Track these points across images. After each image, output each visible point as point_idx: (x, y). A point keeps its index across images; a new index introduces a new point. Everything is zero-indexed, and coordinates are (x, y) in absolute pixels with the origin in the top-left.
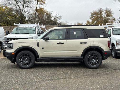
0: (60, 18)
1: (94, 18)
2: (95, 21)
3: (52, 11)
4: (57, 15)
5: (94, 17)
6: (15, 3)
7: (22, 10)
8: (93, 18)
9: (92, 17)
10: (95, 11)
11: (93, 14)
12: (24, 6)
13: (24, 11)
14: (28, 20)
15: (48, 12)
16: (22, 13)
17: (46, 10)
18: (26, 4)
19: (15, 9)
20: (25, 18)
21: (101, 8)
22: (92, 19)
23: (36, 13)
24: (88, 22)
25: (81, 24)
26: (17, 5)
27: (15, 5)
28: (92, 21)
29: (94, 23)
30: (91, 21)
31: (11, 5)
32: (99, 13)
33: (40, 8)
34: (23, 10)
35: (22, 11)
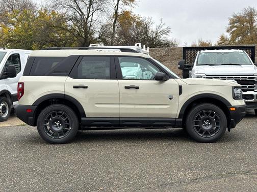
0: (167, 32)
1: (235, 29)
2: (237, 35)
3: (150, 17)
4: (162, 25)
5: (236, 27)
6: (73, 4)
7: (86, 17)
8: (233, 30)
9: (231, 28)
10: (238, 15)
11: (233, 22)
12: (91, 10)
13: (90, 19)
14: (99, 38)
15: (141, 19)
16: (86, 23)
17: (136, 15)
18: (95, 5)
19: (74, 16)
20: (92, 34)
21: (252, 7)
22: (233, 33)
23: (114, 23)
24: (223, 38)
25: (208, 43)
26: (75, 8)
27: (72, 7)
28: (233, 37)
29: (237, 41)
30: (228, 36)
31: (64, 7)
32: (248, 18)
33: (123, 11)
34: (88, 17)
35: (87, 20)
